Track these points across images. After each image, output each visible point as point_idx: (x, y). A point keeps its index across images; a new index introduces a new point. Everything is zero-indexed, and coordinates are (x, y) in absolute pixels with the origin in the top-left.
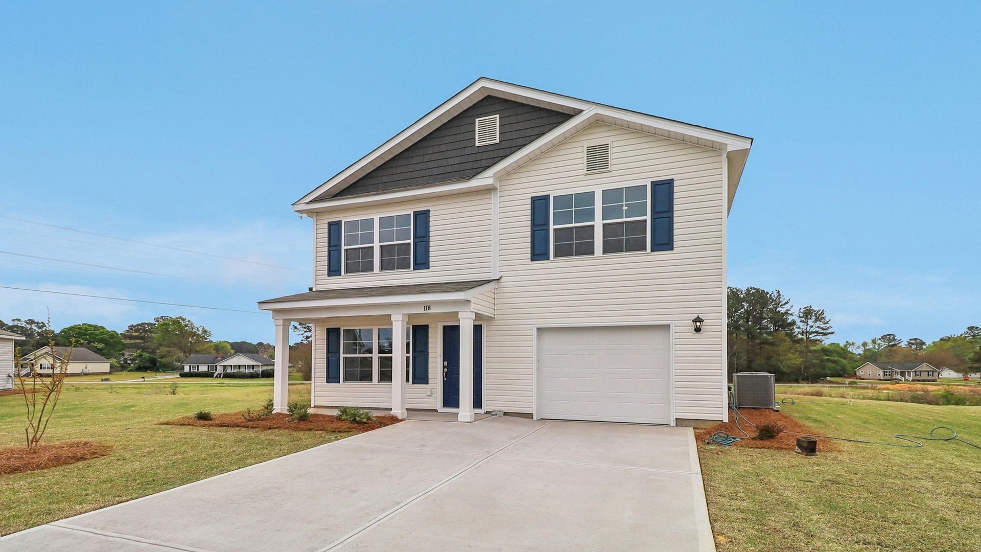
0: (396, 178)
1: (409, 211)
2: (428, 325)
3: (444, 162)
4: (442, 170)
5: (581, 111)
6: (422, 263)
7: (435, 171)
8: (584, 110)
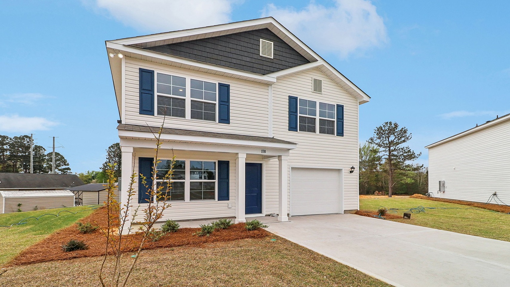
0: (205, 54)
1: (216, 81)
2: (229, 161)
3: (240, 58)
4: (238, 62)
5: (317, 60)
6: (225, 119)
7: (234, 61)
8: (318, 61)
